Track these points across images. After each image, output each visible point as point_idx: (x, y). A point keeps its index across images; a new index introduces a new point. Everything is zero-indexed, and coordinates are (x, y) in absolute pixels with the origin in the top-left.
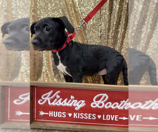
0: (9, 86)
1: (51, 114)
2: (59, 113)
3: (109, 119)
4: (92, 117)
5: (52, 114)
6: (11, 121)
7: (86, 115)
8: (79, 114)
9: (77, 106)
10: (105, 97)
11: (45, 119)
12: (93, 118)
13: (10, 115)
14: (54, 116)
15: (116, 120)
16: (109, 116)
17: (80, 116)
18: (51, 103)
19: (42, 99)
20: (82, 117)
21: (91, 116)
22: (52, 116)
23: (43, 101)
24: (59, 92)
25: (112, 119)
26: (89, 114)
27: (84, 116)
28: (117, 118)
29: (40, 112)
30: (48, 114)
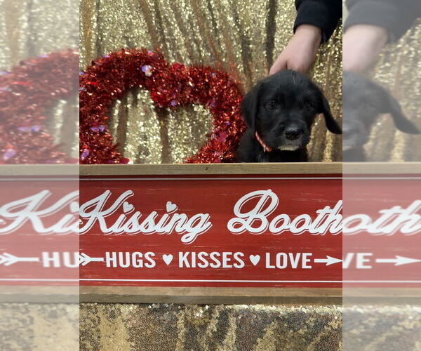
1: (111, 259)
2: (134, 255)
3: (285, 265)
4: (232, 261)
5: (114, 259)
7: (215, 256)
8: (194, 254)
9: (187, 233)
10: (269, 201)
12: (235, 265)
14: (122, 265)
15: (304, 266)
16: (285, 255)
17: (198, 261)
18: (108, 227)
19: (80, 217)
20: (203, 264)
21: (229, 260)
22: (115, 265)
23: (84, 224)
24: (129, 193)
25: (294, 265)
26: (225, 254)
27: (210, 261)
28: (309, 260)
30: (101, 259)
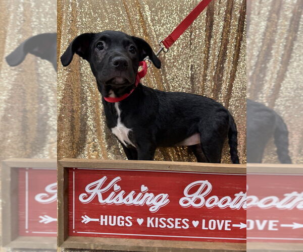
0: (27, 169)
1: (104, 220)
2: (119, 217)
3: (214, 228)
4: (181, 224)
5: (106, 220)
6: (30, 235)
7: (170, 221)
8: (157, 219)
9: (153, 205)
10: (206, 187)
11: (91, 230)
12: (183, 227)
13: (29, 222)
14: (110, 224)
15: (226, 229)
16: (214, 221)
17: (159, 223)
18: (103, 200)
19: (86, 193)
20: (163, 225)
21: (179, 223)
22: (106, 224)
23: (88, 197)
24: (118, 178)
25: (220, 228)
26: (177, 220)
27: (167, 224)
28: (229, 225)
29: (83, 217)
30: (98, 220)
